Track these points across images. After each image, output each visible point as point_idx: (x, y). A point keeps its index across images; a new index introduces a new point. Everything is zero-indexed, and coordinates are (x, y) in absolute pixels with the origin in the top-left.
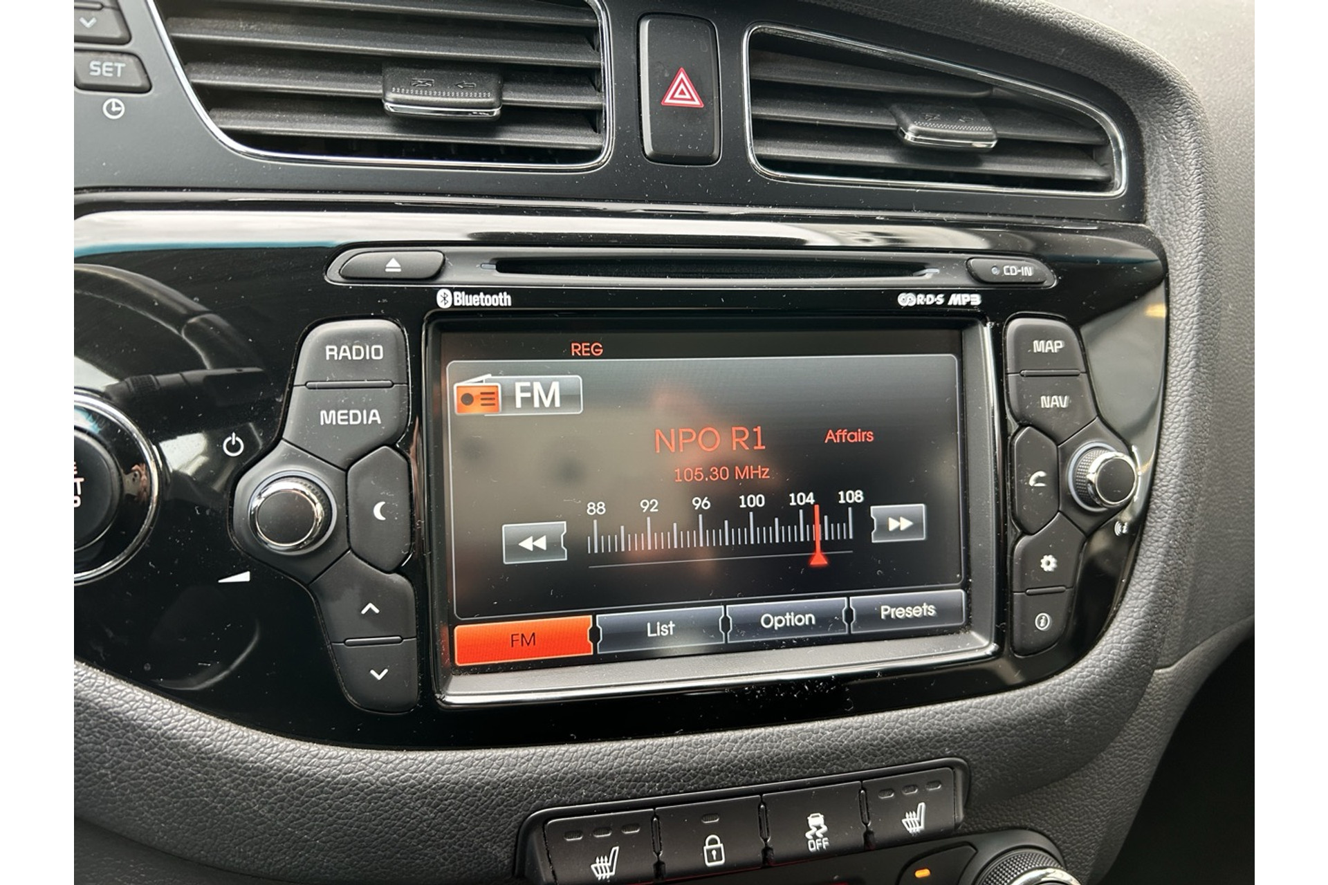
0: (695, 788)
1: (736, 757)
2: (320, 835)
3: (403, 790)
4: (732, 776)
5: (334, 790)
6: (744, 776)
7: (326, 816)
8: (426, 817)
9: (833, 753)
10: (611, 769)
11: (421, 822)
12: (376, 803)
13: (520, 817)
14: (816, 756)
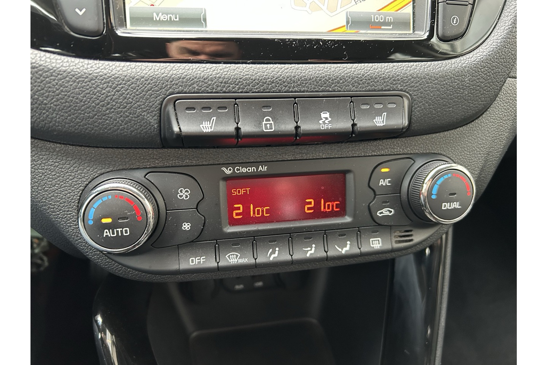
0: (258, 91)
1: (281, 75)
2: (53, 101)
3: (96, 77)
4: (279, 86)
5: (58, 74)
6: (286, 87)
7: (55, 89)
8: (109, 94)
9: (336, 79)
10: (211, 75)
11: (107, 97)
12: (81, 84)
13: (161, 98)
14: (326, 79)
